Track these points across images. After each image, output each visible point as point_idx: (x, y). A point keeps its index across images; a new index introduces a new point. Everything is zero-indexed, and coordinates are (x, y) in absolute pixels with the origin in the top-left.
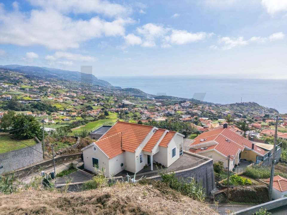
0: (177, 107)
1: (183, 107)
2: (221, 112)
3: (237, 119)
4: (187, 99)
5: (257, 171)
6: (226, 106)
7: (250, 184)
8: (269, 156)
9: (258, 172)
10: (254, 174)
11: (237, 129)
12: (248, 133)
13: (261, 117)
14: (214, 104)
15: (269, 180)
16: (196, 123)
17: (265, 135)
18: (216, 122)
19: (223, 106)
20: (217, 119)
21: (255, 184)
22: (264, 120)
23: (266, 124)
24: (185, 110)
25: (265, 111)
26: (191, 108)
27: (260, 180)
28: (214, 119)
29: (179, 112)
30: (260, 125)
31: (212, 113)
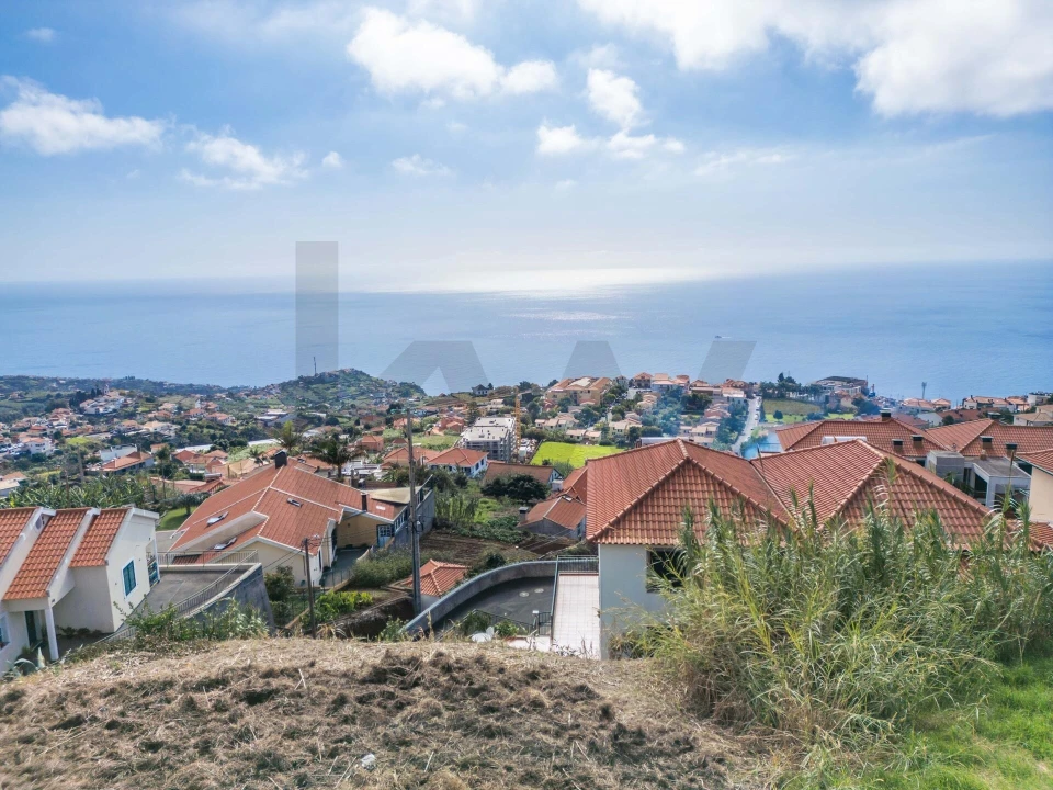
0: (62, 420)
1: (94, 418)
2: (252, 417)
3: (312, 433)
4: (104, 382)
5: (381, 564)
6: (267, 391)
7: (367, 605)
8: (406, 518)
9: (385, 568)
10: (377, 575)
11: (316, 463)
12: (348, 468)
13: (380, 414)
14: (222, 391)
15: (411, 579)
16: (167, 472)
17: (395, 466)
18: (243, 453)
19: (255, 392)
20: (243, 445)
21: (379, 600)
22: (389, 422)
23: (395, 433)
24: (103, 427)
25: (388, 395)
26: (131, 416)
27: (392, 585)
28: (233, 444)
29: (80, 440)
30: (379, 439)
31: (222, 426)
